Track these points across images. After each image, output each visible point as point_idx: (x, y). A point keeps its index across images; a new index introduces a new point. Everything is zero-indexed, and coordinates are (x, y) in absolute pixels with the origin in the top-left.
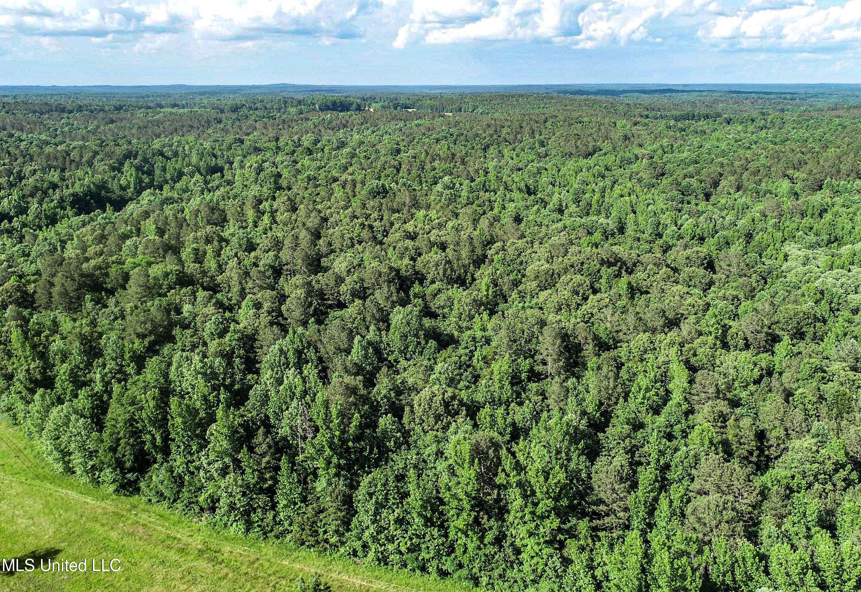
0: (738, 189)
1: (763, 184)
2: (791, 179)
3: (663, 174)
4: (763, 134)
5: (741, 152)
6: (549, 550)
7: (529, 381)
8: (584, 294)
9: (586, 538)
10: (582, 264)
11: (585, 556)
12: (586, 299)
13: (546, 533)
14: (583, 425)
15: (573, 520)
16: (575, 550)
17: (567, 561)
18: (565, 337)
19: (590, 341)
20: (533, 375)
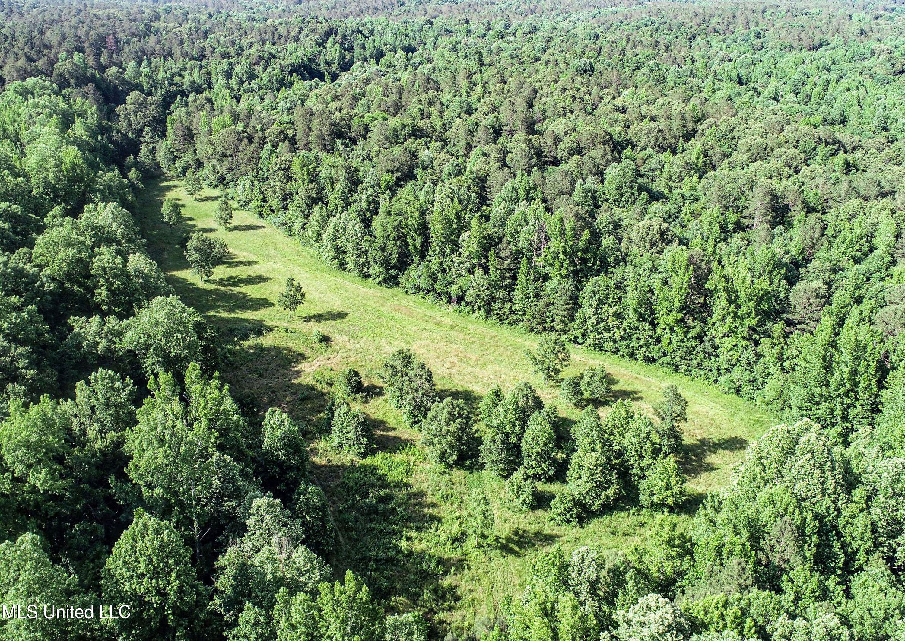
3: (902, 72)
6: (745, 343)
7: (734, 232)
8: (797, 167)
9: (779, 338)
10: (798, 141)
11: (777, 350)
12: (797, 172)
13: (743, 331)
14: (786, 259)
15: (769, 324)
16: (768, 346)
17: (759, 356)
18: (775, 197)
19: (799, 202)
20: (739, 227)
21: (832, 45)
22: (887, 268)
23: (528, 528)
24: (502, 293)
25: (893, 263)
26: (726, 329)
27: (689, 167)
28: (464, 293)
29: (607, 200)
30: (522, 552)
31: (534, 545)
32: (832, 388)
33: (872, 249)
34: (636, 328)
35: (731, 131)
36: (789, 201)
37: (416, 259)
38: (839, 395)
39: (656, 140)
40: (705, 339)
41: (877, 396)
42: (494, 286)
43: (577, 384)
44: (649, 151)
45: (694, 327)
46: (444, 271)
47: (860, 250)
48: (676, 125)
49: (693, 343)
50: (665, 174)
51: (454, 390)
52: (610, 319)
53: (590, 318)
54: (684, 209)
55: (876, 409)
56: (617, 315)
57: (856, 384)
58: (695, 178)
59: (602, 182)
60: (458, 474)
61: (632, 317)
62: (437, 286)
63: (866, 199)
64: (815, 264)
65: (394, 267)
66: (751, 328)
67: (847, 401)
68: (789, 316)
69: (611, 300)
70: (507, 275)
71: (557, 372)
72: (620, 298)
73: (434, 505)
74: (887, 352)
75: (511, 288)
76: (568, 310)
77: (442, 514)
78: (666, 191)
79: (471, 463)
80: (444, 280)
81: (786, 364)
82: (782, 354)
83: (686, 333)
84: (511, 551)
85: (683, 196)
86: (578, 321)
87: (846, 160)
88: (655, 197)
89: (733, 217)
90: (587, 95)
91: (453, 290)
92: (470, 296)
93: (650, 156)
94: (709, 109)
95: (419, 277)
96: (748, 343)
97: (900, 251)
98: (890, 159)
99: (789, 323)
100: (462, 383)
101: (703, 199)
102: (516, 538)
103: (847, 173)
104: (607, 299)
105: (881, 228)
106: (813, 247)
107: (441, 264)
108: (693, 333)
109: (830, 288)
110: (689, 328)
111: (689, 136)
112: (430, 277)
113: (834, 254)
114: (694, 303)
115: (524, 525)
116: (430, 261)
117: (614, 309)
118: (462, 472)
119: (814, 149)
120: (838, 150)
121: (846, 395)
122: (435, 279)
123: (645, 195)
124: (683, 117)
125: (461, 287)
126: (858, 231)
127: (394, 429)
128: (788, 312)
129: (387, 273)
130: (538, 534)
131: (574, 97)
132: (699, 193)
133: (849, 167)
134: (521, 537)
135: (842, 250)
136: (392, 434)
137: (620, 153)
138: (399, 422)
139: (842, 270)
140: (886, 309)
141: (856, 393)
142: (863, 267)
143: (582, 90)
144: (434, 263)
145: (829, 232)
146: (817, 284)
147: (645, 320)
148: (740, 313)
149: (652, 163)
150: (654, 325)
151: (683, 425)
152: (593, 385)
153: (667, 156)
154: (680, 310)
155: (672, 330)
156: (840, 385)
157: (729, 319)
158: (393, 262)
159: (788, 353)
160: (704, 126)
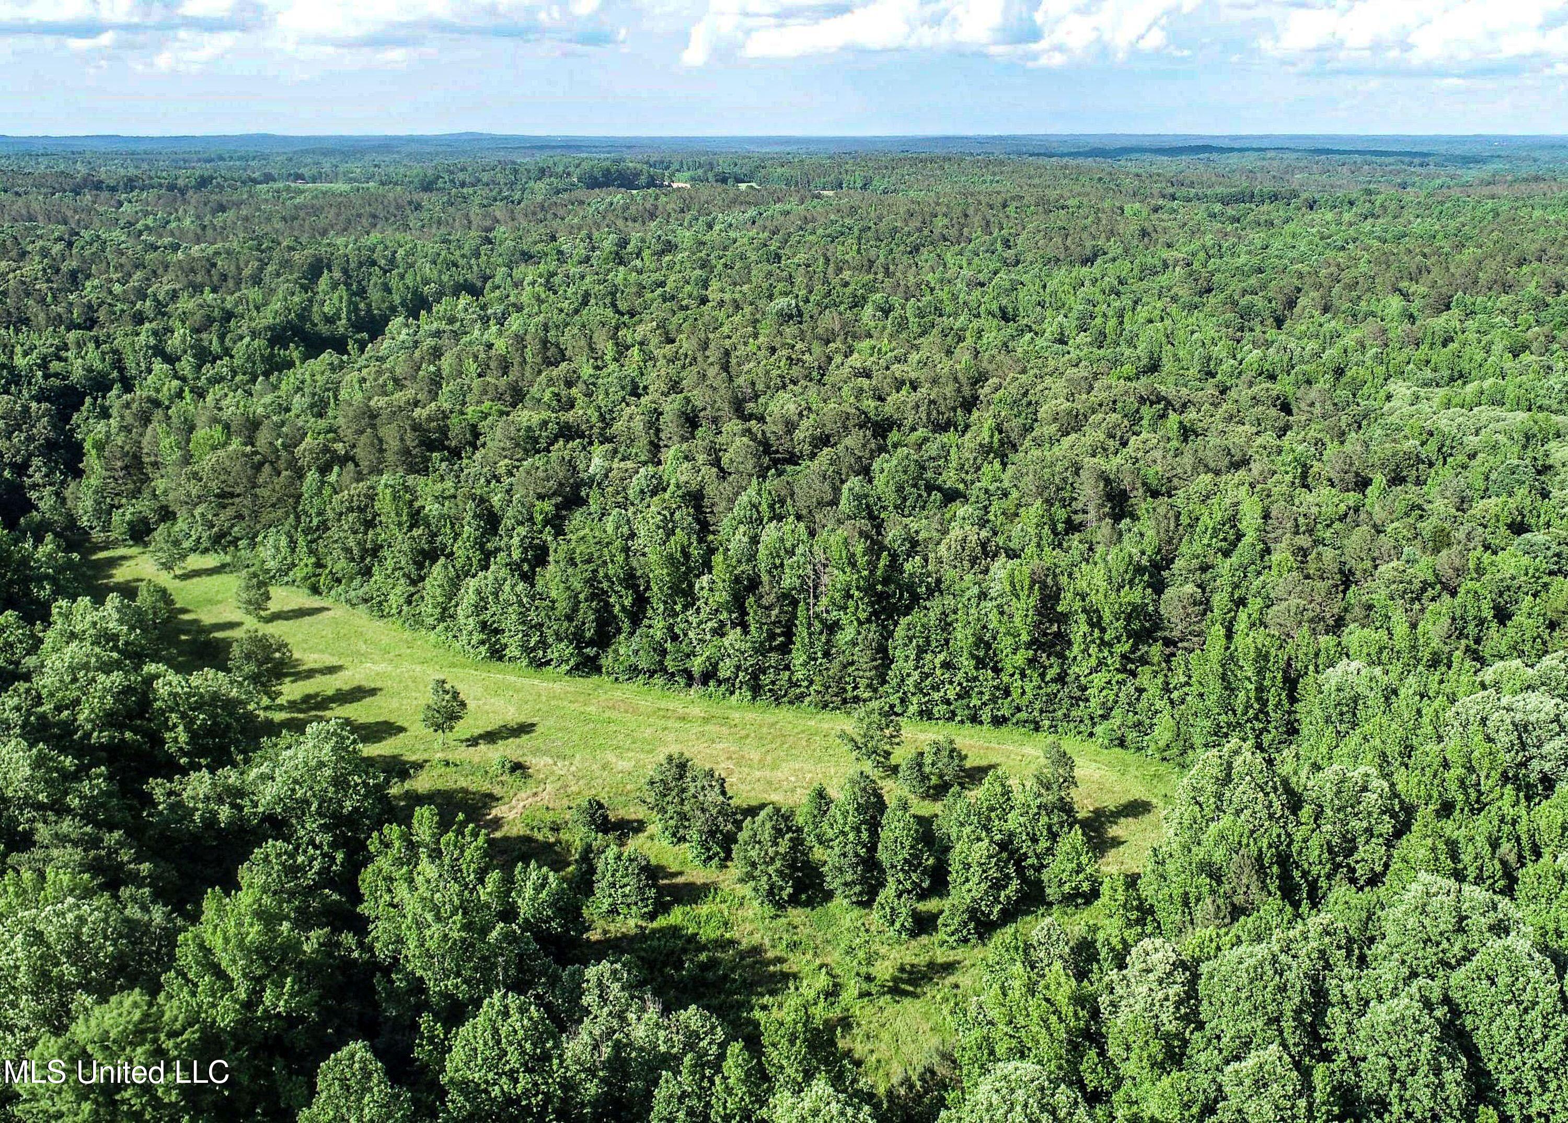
0: (1326, 310)
1: (1363, 303)
2: (1405, 296)
3: (1209, 291)
4: (1367, 226)
5: (1330, 254)
6: (1120, 677)
7: (1067, 534)
8: (1122, 438)
9: (1159, 664)
10: (1114, 402)
11: (1160, 680)
12: (1124, 444)
13: (1114, 662)
14: (1145, 562)
15: (1144, 648)
16: (1147, 676)
17: (1140, 691)
18: (1108, 481)
19: (1138, 485)
20: (1072, 527)
21: (1110, 256)
22: (1262, 557)
23: (916, 961)
24: (773, 657)
25: (1268, 551)
26: (1093, 662)
27: (986, 450)
28: (715, 666)
29: (885, 508)
32: (1239, 712)
33: (1239, 536)
34: (976, 679)
35: (1025, 394)
36: (1126, 484)
37: (626, 626)
38: (1248, 721)
39: (929, 414)
40: (1068, 679)
41: (1290, 713)
42: (761, 650)
43: (920, 765)
44: (921, 432)
45: (1051, 666)
46: (675, 638)
47: (1225, 539)
48: (949, 390)
49: (1054, 687)
50: (954, 464)
51: (745, 806)
52: (938, 672)
53: (909, 675)
54: (992, 509)
55: (1292, 730)
56: (946, 665)
57: (1265, 703)
58: (997, 465)
59: (870, 481)
60: (796, 915)
61: (966, 663)
62: (669, 663)
63: (1217, 473)
64: (1179, 564)
65: (591, 643)
66: (1123, 656)
67: (1260, 726)
68: (1167, 633)
69: (934, 644)
70: (778, 631)
71: (888, 754)
72: (947, 641)
74: (1290, 659)
75: (785, 649)
76: (876, 668)
78: (961, 486)
79: (808, 897)
80: (678, 651)
81: (1175, 695)
82: (1168, 684)
83: (1042, 676)
85: (987, 491)
86: (894, 682)
87: (1181, 423)
88: (951, 496)
89: (1061, 514)
90: (807, 356)
91: (697, 665)
92: (725, 670)
93: (926, 440)
94: (985, 364)
95: (636, 652)
96: (1124, 676)
97: (1272, 535)
98: (1231, 417)
99: (1168, 642)
100: (753, 794)
101: (1015, 494)
103: (1186, 440)
104: (928, 642)
105: (1244, 507)
106: (1170, 542)
107: (670, 628)
108: (1051, 674)
109: (1204, 592)
110: (1045, 668)
111: (969, 404)
112: (655, 650)
113: (1197, 548)
114: (1045, 634)
116: (650, 627)
117: (941, 657)
118: (800, 911)
119: (1137, 411)
120: (1166, 409)
121: (1256, 718)
122: (664, 652)
123: (936, 496)
124: (956, 379)
125: (708, 658)
126: (1218, 516)
127: (680, 874)
128: (1161, 629)
129: (580, 654)
131: (789, 358)
132: (1006, 484)
133: (1186, 433)
135: (1205, 541)
136: (681, 880)
137: (884, 438)
138: (683, 863)
139: (1212, 567)
140: (1275, 608)
141: (1267, 714)
142: (1234, 559)
143: (798, 347)
144: (657, 626)
145: (1184, 520)
146: (1190, 588)
147: (985, 667)
148: (1107, 638)
149: (932, 449)
150: (997, 670)
151: (1073, 792)
152: (940, 765)
153: (949, 437)
154: (1029, 645)
155: (1023, 675)
156: (1248, 707)
157: (1093, 650)
158: (588, 635)
159: (1174, 682)
160: (987, 390)
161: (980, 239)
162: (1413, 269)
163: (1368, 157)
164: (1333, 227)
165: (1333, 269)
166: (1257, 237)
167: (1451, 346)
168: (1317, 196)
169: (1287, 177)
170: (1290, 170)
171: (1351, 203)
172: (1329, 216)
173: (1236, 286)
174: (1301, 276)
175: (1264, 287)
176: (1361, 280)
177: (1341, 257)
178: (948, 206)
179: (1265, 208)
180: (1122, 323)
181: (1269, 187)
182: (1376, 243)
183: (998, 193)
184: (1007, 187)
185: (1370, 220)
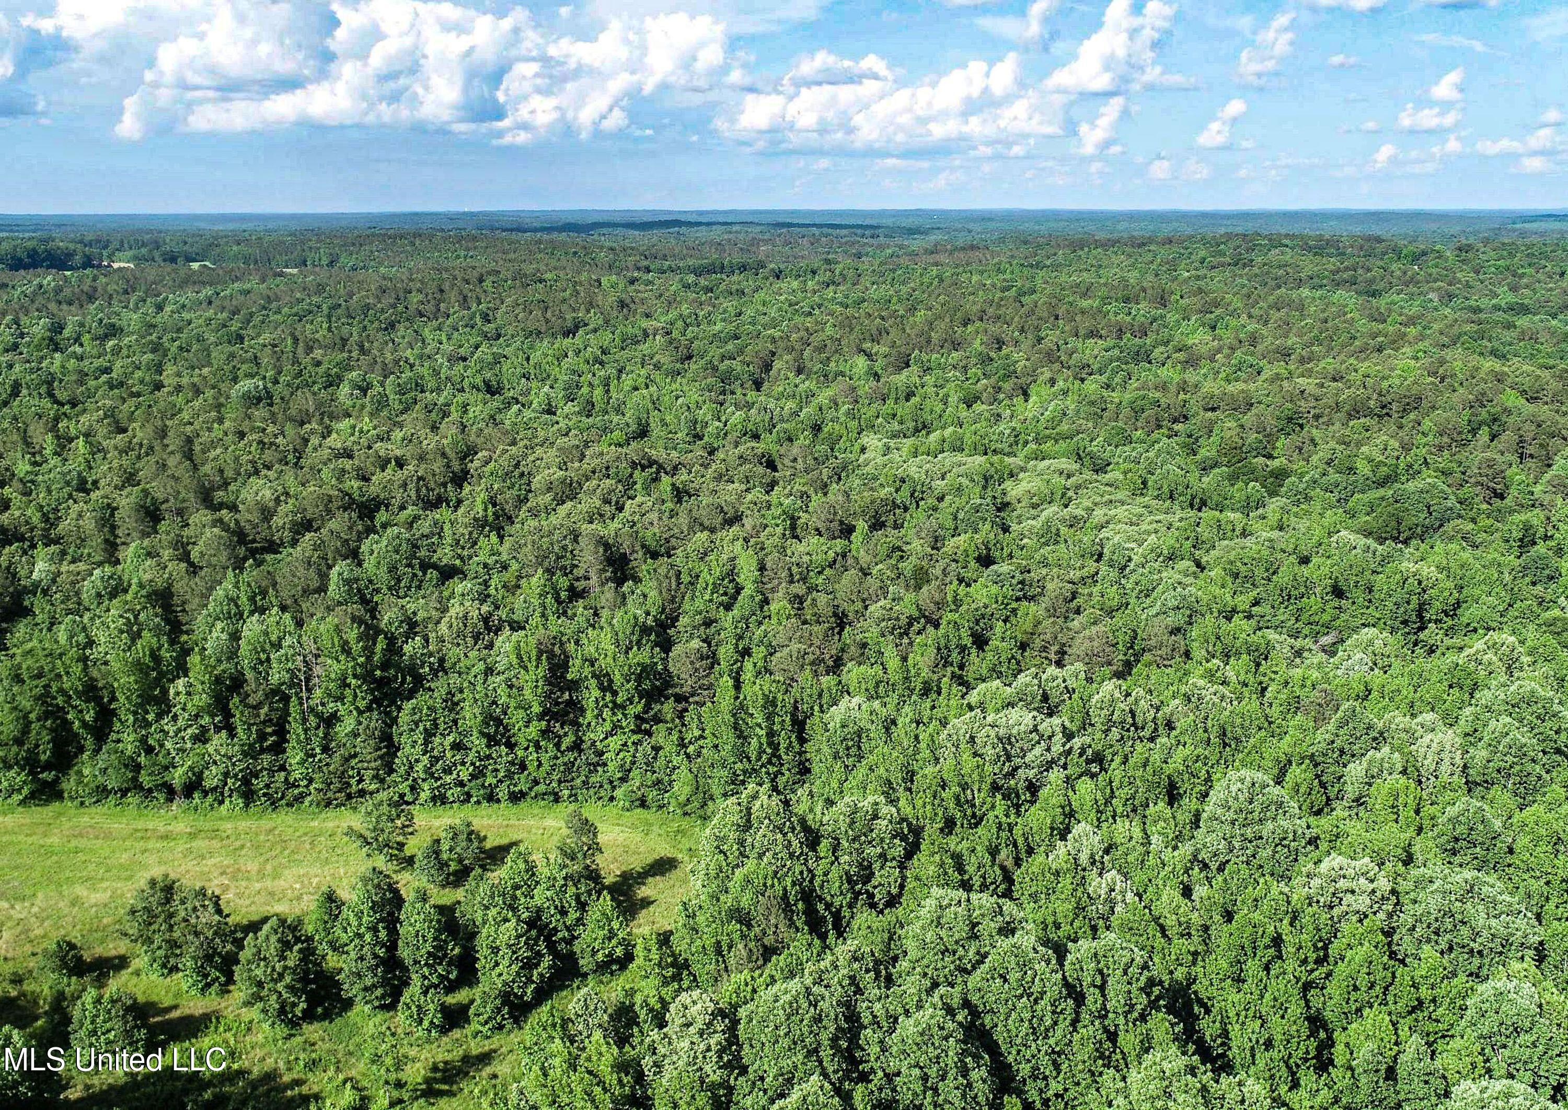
0: (799, 371)
1: (833, 364)
2: (869, 356)
3: (690, 357)
4: (830, 293)
5: (798, 319)
6: (635, 737)
7: (571, 601)
8: (617, 503)
9: (673, 720)
10: (607, 468)
11: (675, 737)
12: (620, 509)
13: (629, 724)
14: (650, 622)
15: (656, 707)
16: (663, 733)
17: (657, 749)
18: (607, 546)
19: (638, 548)
20: (575, 594)
21: (591, 327)
22: (762, 608)
23: (449, 1057)
24: (266, 759)
25: (766, 601)
26: (608, 726)
27: (481, 524)
28: (200, 776)
29: (378, 591)
30: (455, 1087)
31: (467, 1074)
32: (753, 758)
33: (739, 590)
34: (489, 757)
35: (517, 465)
36: (625, 548)
37: (89, 743)
38: (763, 765)
39: (418, 490)
40: (584, 746)
41: (800, 753)
42: (250, 752)
43: (437, 853)
44: (411, 510)
45: (566, 734)
46: (149, 750)
47: (725, 594)
48: (438, 466)
49: (571, 756)
50: (449, 540)
51: (245, 921)
52: (449, 754)
53: (417, 761)
54: (493, 583)
55: (804, 771)
56: (457, 746)
57: (776, 747)
58: (494, 538)
59: (360, 564)
60: (313, 1031)
61: (477, 742)
62: (145, 779)
63: (713, 530)
64: (683, 621)
65: (48, 767)
66: (637, 717)
67: (772, 769)
68: (677, 690)
69: (442, 726)
70: (269, 730)
72: (455, 722)
73: (298, 1083)
74: (796, 701)
75: (278, 748)
76: (381, 757)
77: (316, 1089)
78: (458, 562)
79: (325, 1009)
80: (154, 764)
81: (691, 749)
82: (683, 739)
83: (558, 745)
84: (441, 1093)
85: (486, 566)
86: (402, 770)
87: (673, 485)
88: (448, 573)
89: (563, 582)
90: (280, 438)
91: (178, 777)
92: (211, 779)
93: (416, 518)
94: (473, 437)
95: (104, 771)
96: (640, 736)
97: (769, 586)
98: (721, 476)
99: (679, 698)
101: (514, 566)
102: (438, 1075)
103: (680, 501)
104: (436, 726)
105: (741, 562)
106: (673, 601)
107: (143, 740)
108: (567, 742)
109: (709, 646)
110: (560, 737)
111: (460, 479)
112: (126, 766)
113: (699, 604)
114: (558, 704)
115: (441, 1056)
116: (119, 741)
117: (450, 739)
118: (316, 1025)
119: (631, 476)
120: (658, 472)
121: (770, 762)
122: (138, 768)
123: (432, 574)
124: (444, 455)
125: (191, 768)
126: (717, 572)
127: (176, 1007)
128: (674, 686)
129: (35, 780)
130: (466, 1059)
132: (505, 557)
133: (680, 494)
134: (444, 1071)
135: (707, 597)
136: (175, 1014)
137: (372, 519)
138: (178, 994)
139: (716, 621)
140: (778, 655)
141: (779, 758)
142: (736, 612)
144: (128, 741)
145: (685, 579)
146: (696, 644)
147: (498, 743)
148: (619, 700)
149: (424, 526)
150: (511, 746)
151: (599, 859)
152: (458, 849)
153: (443, 514)
154: (541, 717)
155: (538, 747)
156: (761, 752)
157: (607, 713)
158: (43, 758)
159: (688, 737)
160: (476, 463)
161: (458, 314)
162: (874, 332)
163: (825, 230)
164: (800, 295)
165: (803, 333)
166: (729, 305)
167: (915, 400)
168: (782, 267)
169: (754, 249)
170: (755, 242)
171: (814, 272)
172: (795, 284)
173: (715, 352)
174: (774, 340)
175: (741, 352)
176: (828, 342)
177: (809, 322)
178: (422, 282)
179: (735, 278)
180: (608, 391)
181: (737, 259)
182: (839, 309)
183: (474, 268)
184: (483, 262)
185: (831, 288)
